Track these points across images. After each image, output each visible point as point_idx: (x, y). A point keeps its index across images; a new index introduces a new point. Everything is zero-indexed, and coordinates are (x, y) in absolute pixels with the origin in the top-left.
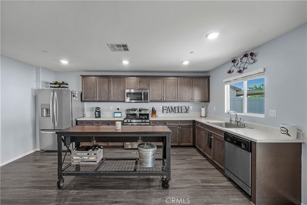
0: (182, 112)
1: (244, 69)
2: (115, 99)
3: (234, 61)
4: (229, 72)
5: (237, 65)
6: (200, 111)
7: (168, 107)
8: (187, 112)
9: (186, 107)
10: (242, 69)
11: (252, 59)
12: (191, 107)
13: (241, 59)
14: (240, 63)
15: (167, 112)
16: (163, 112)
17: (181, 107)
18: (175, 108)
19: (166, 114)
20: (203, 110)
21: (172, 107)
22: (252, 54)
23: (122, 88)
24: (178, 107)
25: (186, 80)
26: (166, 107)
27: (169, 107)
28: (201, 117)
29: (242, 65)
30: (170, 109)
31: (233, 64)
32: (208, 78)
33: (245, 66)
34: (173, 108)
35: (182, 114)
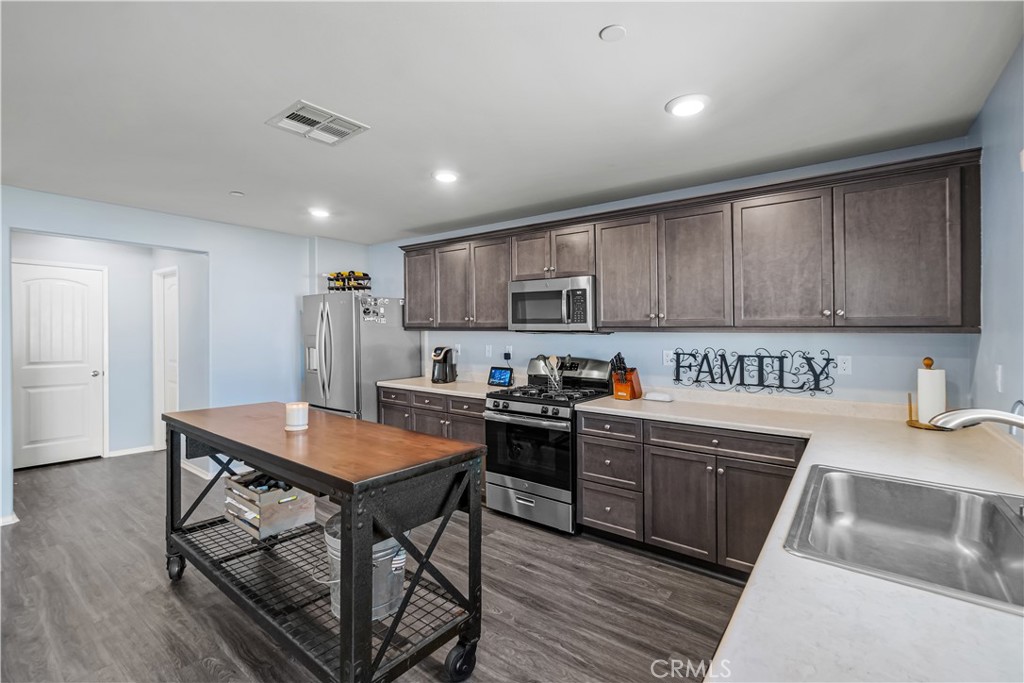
0: (781, 386)
7: (706, 357)
8: (817, 388)
9: (809, 360)
15: (697, 381)
16: (678, 379)
17: (781, 359)
18: (741, 359)
19: (694, 389)
21: (723, 357)
23: (503, 278)
24: (761, 359)
26: (694, 356)
27: (711, 356)
28: (913, 424)
30: (716, 364)
34: (731, 360)
35: (785, 395)
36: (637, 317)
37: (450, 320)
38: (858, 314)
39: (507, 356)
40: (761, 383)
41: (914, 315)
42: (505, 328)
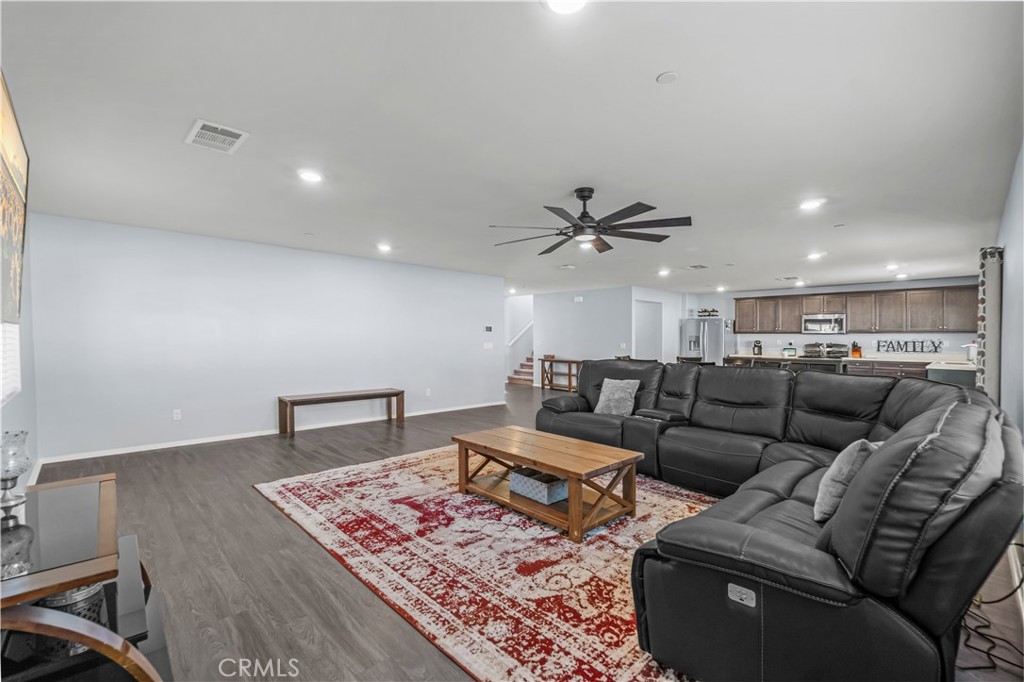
2: (784, 329)
12: (944, 342)
19: (887, 354)
23: (797, 313)
25: (927, 294)
28: (967, 360)
35: (923, 353)
36: (866, 328)
37: (765, 329)
38: (951, 328)
39: (791, 344)
41: (960, 328)
42: (800, 333)
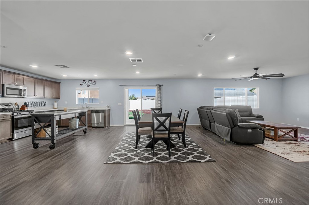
0: (41, 106)
1: (90, 85)
3: (84, 81)
4: (81, 85)
5: (86, 82)
6: (53, 105)
7: (32, 102)
8: (45, 106)
9: (44, 102)
10: (89, 85)
11: (94, 83)
12: (47, 102)
13: (88, 81)
14: (87, 83)
15: (31, 106)
17: (41, 102)
18: (37, 102)
19: (32, 108)
20: (56, 104)
21: (35, 102)
22: (95, 81)
24: (39, 102)
25: (49, 83)
26: (30, 102)
27: (33, 102)
28: (54, 108)
29: (89, 84)
30: (34, 103)
31: (83, 82)
32: (59, 83)
33: (91, 85)
34: (36, 102)
35: (42, 107)
40: (39, 106)
